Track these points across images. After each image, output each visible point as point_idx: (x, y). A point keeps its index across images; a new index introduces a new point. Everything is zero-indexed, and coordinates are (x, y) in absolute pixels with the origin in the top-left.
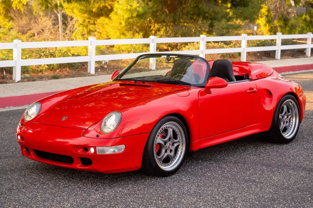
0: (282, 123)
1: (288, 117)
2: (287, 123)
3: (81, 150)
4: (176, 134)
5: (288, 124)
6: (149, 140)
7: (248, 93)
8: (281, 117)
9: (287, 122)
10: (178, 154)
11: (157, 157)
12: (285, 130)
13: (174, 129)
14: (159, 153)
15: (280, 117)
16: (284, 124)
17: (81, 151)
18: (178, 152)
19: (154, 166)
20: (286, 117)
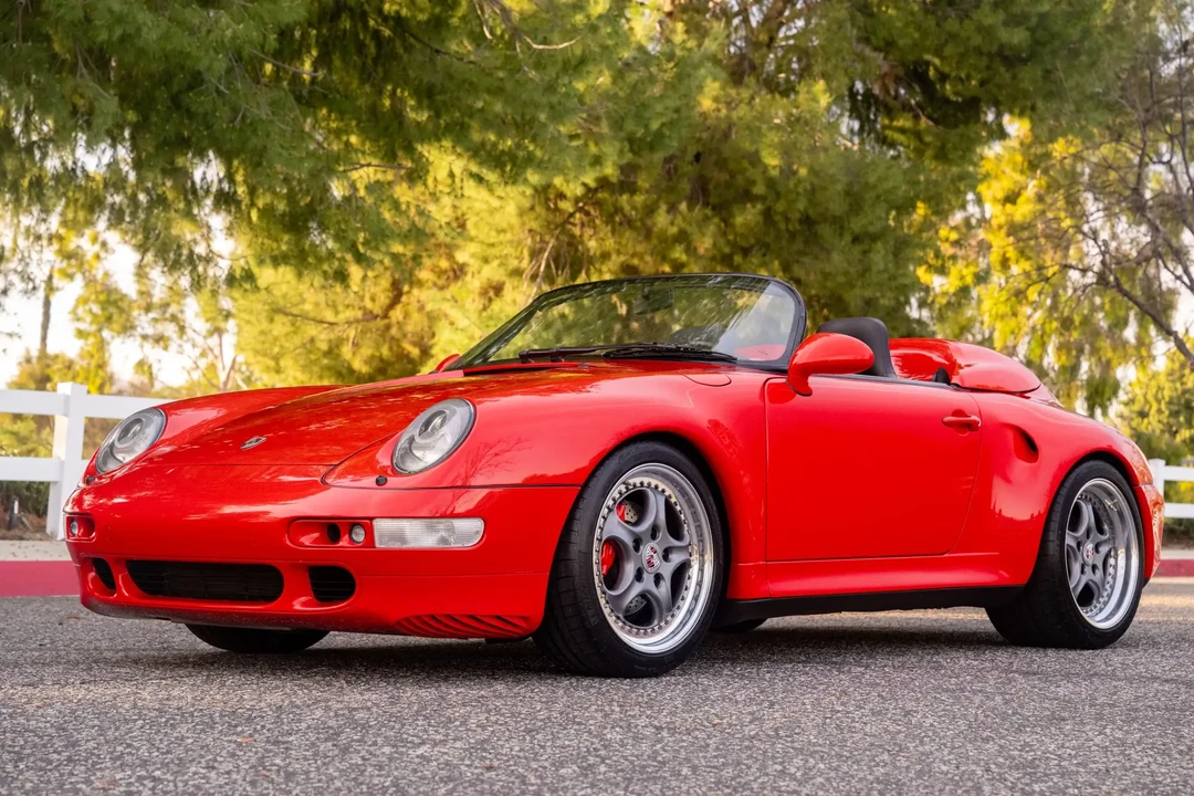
0: (1076, 568)
1: (1096, 549)
2: (1094, 572)
3: (316, 535)
4: (678, 518)
5: (1099, 573)
6: (577, 516)
7: (950, 424)
8: (1074, 544)
9: (1094, 567)
10: (683, 599)
11: (604, 593)
12: (1088, 595)
13: (670, 497)
14: (612, 579)
15: (1069, 541)
16: (1082, 572)
17: (315, 541)
18: (684, 593)
19: (592, 620)
20: (1090, 546)
